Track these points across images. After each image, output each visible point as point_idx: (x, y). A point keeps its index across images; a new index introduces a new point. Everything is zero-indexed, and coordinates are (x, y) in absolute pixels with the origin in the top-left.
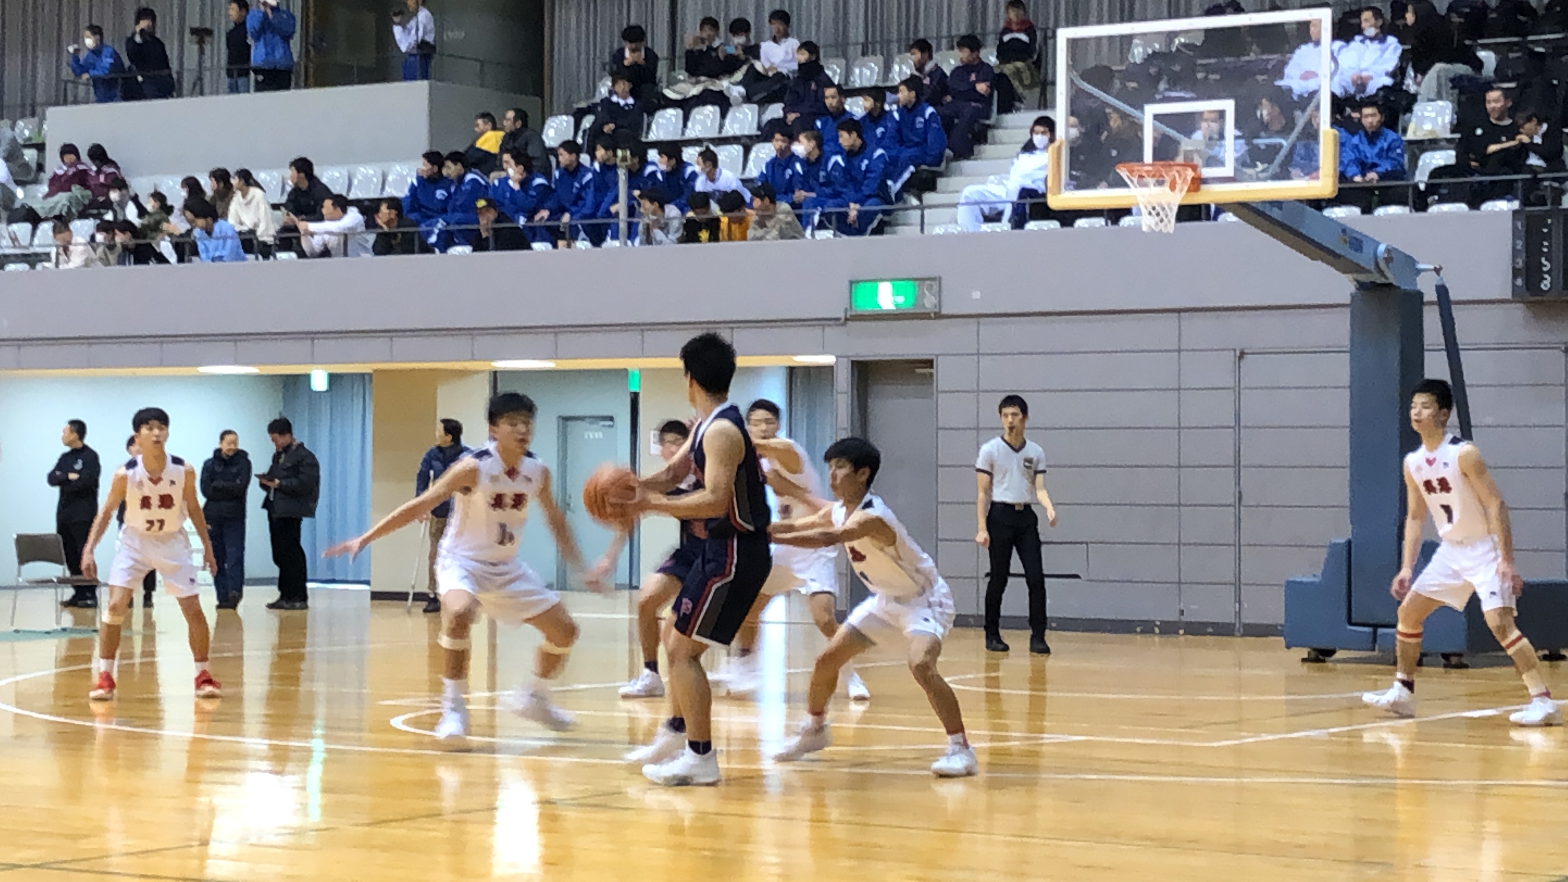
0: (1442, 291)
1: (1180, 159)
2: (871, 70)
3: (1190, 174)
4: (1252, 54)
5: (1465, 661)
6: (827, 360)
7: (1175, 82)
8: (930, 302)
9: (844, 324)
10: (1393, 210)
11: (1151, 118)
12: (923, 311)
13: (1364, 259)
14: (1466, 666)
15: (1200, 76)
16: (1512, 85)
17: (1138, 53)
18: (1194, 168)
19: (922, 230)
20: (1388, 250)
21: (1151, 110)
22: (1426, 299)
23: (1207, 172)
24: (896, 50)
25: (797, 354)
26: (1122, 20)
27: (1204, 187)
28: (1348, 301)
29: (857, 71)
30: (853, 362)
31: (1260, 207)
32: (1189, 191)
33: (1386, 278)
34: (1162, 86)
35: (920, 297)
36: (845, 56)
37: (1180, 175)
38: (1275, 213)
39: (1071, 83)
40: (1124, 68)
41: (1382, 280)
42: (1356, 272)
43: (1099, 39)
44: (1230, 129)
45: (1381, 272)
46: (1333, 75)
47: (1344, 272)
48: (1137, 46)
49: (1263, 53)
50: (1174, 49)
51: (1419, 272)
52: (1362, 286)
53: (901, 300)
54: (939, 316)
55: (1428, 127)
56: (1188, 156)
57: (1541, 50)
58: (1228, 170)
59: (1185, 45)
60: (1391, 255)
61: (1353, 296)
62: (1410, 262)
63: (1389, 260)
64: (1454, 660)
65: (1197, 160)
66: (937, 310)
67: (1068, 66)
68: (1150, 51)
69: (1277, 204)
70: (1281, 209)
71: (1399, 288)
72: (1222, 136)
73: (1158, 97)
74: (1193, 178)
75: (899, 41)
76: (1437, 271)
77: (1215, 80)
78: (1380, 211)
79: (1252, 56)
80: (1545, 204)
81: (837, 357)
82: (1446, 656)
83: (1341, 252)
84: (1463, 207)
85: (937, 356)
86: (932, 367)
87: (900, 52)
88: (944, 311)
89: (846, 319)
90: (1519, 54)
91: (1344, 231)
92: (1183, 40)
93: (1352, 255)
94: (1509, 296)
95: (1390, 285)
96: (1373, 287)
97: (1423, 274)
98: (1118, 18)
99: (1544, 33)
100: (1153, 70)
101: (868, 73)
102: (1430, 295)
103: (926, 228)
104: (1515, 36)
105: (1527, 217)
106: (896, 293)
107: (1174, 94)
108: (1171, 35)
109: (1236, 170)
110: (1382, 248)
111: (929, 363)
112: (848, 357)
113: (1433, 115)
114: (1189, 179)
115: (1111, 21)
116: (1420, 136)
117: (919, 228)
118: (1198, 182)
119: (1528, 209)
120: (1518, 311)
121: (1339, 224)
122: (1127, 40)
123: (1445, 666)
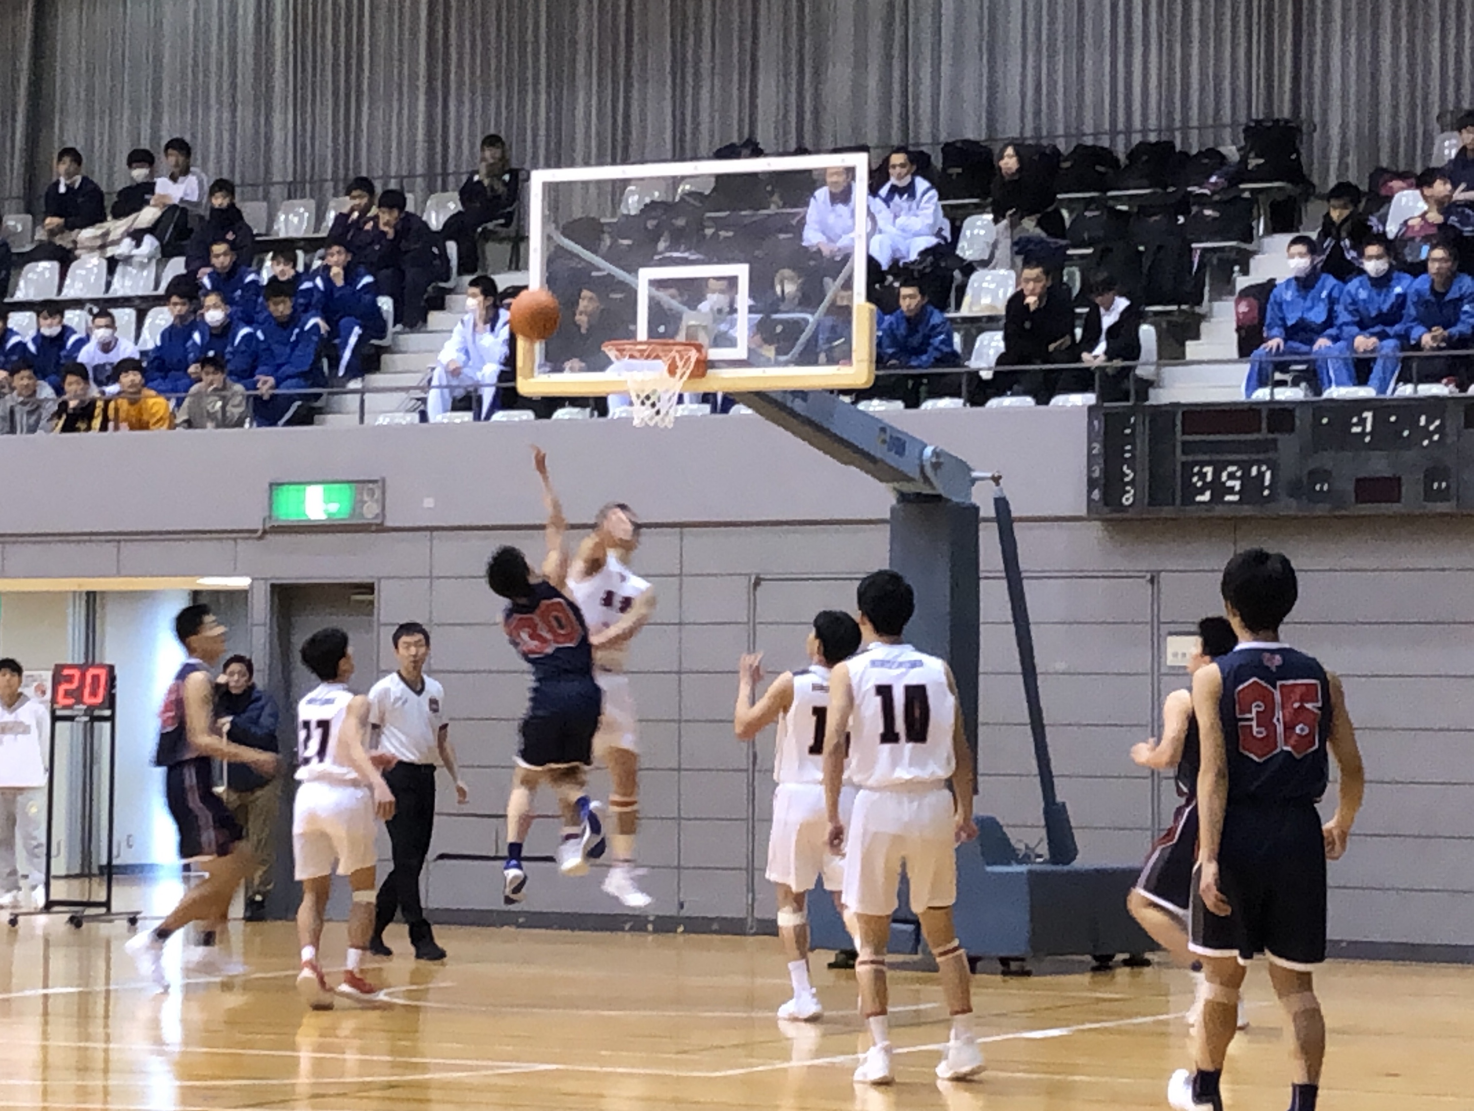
0: (1001, 504)
1: (681, 337)
2: (301, 216)
3: (694, 355)
4: (773, 206)
5: (1028, 968)
6: (241, 582)
7: (678, 238)
8: (370, 511)
9: (260, 538)
10: (946, 403)
11: (646, 284)
12: (360, 522)
13: (907, 465)
14: (1028, 974)
15: (709, 232)
16: (1089, 251)
17: (633, 203)
18: (699, 348)
19: (362, 420)
20: (936, 453)
21: (646, 274)
22: (982, 514)
23: (714, 354)
24: (331, 191)
25: (203, 575)
26: (614, 162)
27: (711, 372)
28: (887, 516)
29: (282, 218)
30: (273, 586)
31: (779, 399)
32: (692, 376)
33: (933, 488)
34: (662, 245)
35: (358, 503)
36: (266, 197)
37: (681, 358)
38: (798, 405)
39: (548, 238)
40: (615, 220)
41: (927, 490)
42: (898, 481)
43: (586, 184)
44: (743, 300)
45: (926, 479)
46: (869, 236)
47: (881, 480)
48: (632, 193)
49: (784, 206)
50: (677, 199)
51: (974, 481)
52: (903, 497)
53: (334, 508)
54: (381, 528)
55: (986, 300)
56: (692, 333)
57: (1124, 208)
58: (740, 352)
59: (690, 194)
60: (940, 460)
61: (893, 510)
62: (964, 468)
63: (936, 466)
64: (1014, 966)
65: (703, 339)
66: (378, 521)
67: (544, 217)
68: (648, 200)
69: (802, 394)
70: (805, 399)
71: (948, 500)
72: (733, 310)
73: (656, 257)
74: (698, 362)
75: (335, 180)
76: (996, 480)
77: (726, 238)
78: (929, 405)
79: (773, 210)
80: (1128, 400)
81: (253, 579)
82: (1005, 961)
83: (879, 455)
84: (1029, 401)
85: (379, 579)
86: (372, 592)
87: (336, 195)
88: (389, 523)
89: (265, 532)
90: (1096, 213)
91: (883, 430)
92: (688, 187)
93: (891, 459)
94: (1083, 512)
95: (938, 497)
96: (919, 498)
97: (978, 483)
98: (609, 159)
99: (1128, 189)
100: (651, 224)
101: (296, 220)
102: (987, 510)
103: (366, 417)
104: (1094, 190)
105: (1106, 415)
106: (328, 501)
107: (676, 254)
108: (676, 181)
109: (750, 351)
110: (928, 451)
111: (369, 588)
112: (265, 579)
113: (993, 286)
114: (693, 360)
115: (600, 163)
116: (976, 312)
117: (357, 417)
118: (704, 366)
119: (1106, 404)
120: (1095, 530)
121: (878, 421)
122: (620, 186)
123: (1004, 973)
